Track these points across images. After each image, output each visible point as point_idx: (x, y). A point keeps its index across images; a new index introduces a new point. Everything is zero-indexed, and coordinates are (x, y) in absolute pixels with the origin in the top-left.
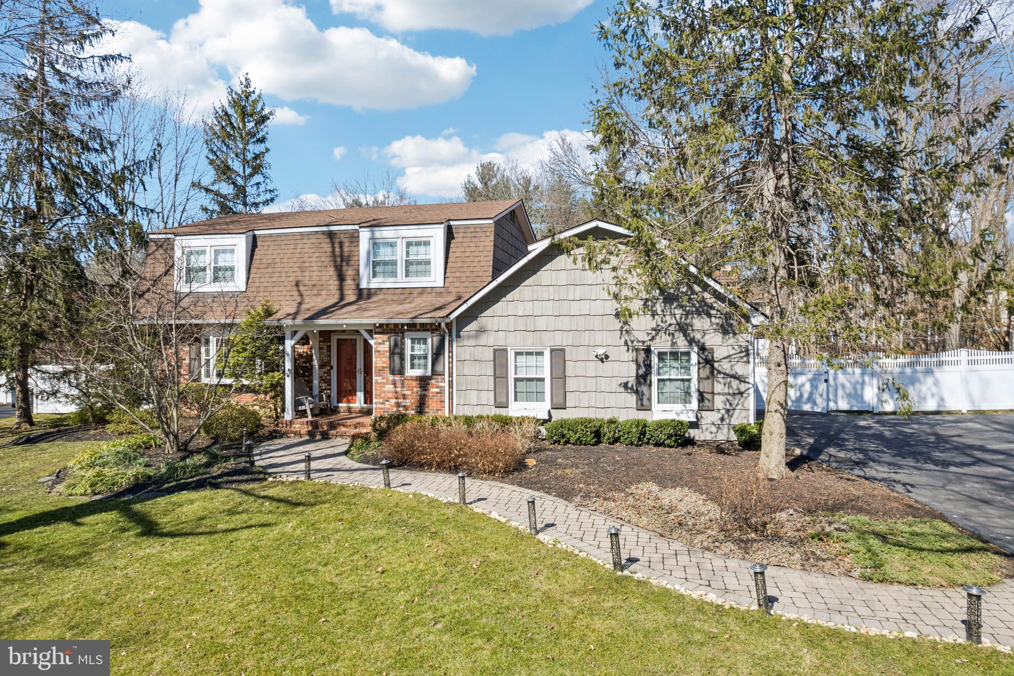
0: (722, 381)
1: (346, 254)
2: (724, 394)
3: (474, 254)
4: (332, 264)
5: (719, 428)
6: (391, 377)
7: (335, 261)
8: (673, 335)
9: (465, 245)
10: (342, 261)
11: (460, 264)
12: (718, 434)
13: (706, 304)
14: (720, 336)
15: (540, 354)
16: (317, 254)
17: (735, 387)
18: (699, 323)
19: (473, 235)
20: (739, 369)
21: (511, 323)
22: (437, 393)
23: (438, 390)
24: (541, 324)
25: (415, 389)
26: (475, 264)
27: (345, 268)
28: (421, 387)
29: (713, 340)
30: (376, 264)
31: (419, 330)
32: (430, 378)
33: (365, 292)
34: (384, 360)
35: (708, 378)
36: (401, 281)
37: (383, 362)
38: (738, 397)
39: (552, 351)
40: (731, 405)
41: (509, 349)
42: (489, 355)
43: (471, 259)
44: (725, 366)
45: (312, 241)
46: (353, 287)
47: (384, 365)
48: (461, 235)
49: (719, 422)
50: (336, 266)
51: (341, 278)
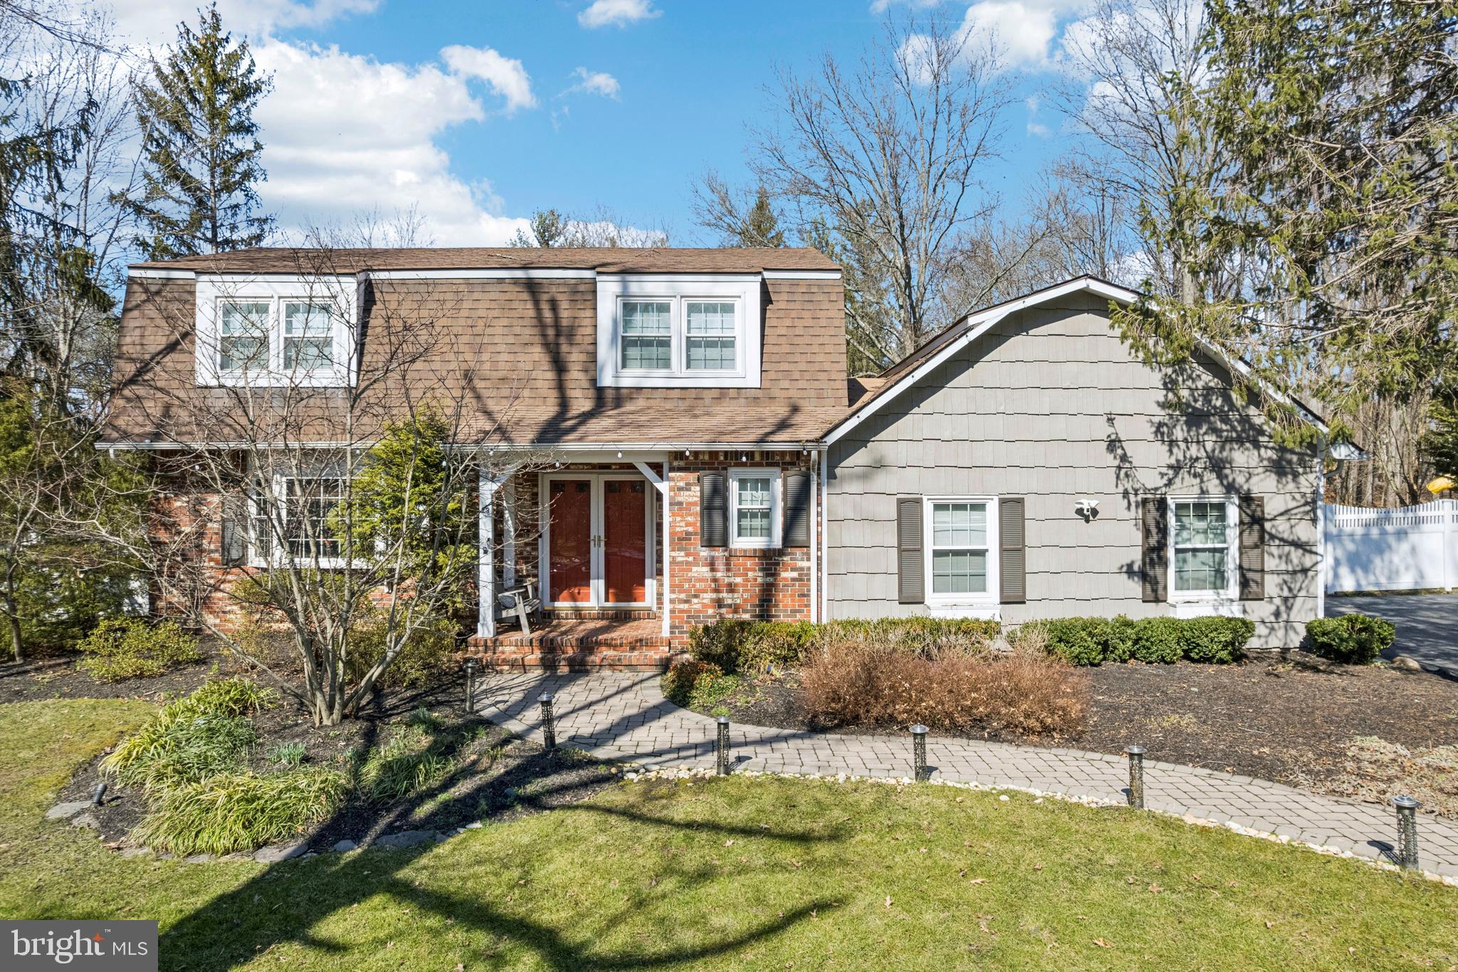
0: (1275, 550)
1: (564, 323)
2: (1278, 573)
3: (811, 331)
4: (537, 339)
5: (1273, 629)
6: (704, 553)
7: (544, 335)
8: (1200, 476)
9: (794, 314)
10: (558, 335)
11: (787, 349)
12: (1270, 639)
13: (1252, 426)
14: (1273, 477)
15: (979, 507)
16: (505, 321)
17: (1296, 561)
18: (1242, 457)
19: (807, 297)
20: (1303, 531)
21: (928, 454)
22: (794, 579)
23: (795, 574)
24: (984, 454)
25: (750, 574)
26: (816, 349)
27: (564, 348)
28: (762, 570)
29: (1264, 485)
30: (627, 343)
31: (759, 465)
32: (781, 553)
33: (610, 395)
34: (690, 519)
35: (1256, 546)
36: (678, 374)
37: (688, 524)
38: (1300, 577)
39: (1003, 502)
40: (1290, 589)
41: (925, 498)
42: (889, 509)
43: (807, 340)
44: (1281, 527)
45: (493, 296)
46: (586, 384)
47: (690, 529)
48: (785, 297)
49: (1273, 619)
50: (546, 345)
51: (559, 366)
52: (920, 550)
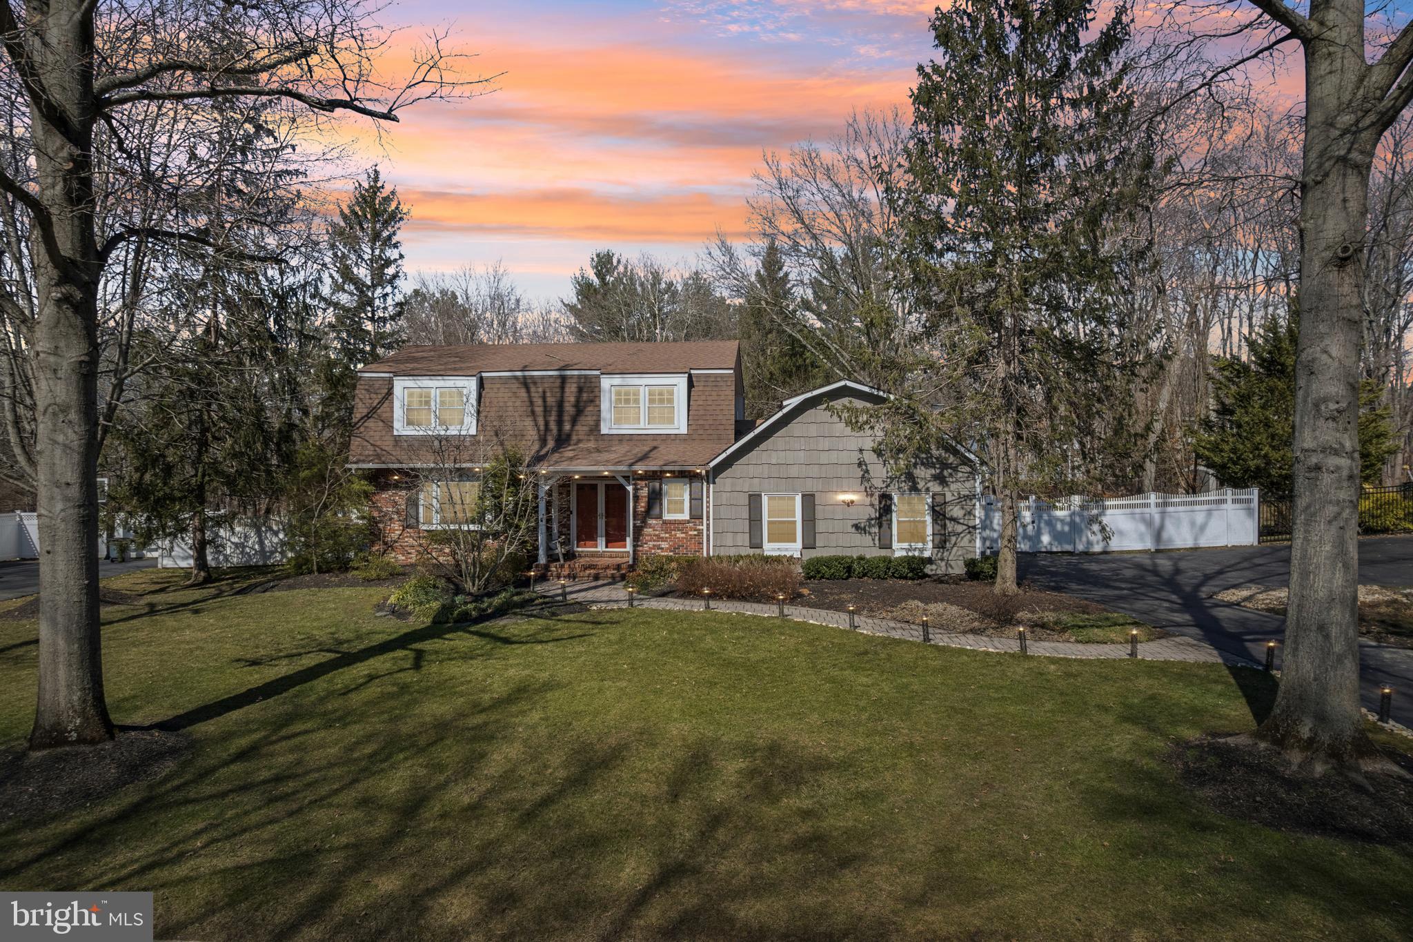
3: (716, 402)
6: (650, 521)
9: (707, 393)
11: (702, 412)
15: (791, 498)
19: (714, 384)
21: (765, 471)
23: (696, 533)
24: (794, 472)
25: (673, 532)
26: (718, 412)
28: (679, 530)
31: (677, 477)
32: (689, 522)
34: (643, 504)
36: (644, 427)
37: (642, 507)
39: (804, 496)
41: (763, 494)
42: (744, 499)
43: (714, 407)
47: (643, 510)
48: (699, 383)
52: (761, 520)
